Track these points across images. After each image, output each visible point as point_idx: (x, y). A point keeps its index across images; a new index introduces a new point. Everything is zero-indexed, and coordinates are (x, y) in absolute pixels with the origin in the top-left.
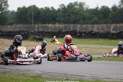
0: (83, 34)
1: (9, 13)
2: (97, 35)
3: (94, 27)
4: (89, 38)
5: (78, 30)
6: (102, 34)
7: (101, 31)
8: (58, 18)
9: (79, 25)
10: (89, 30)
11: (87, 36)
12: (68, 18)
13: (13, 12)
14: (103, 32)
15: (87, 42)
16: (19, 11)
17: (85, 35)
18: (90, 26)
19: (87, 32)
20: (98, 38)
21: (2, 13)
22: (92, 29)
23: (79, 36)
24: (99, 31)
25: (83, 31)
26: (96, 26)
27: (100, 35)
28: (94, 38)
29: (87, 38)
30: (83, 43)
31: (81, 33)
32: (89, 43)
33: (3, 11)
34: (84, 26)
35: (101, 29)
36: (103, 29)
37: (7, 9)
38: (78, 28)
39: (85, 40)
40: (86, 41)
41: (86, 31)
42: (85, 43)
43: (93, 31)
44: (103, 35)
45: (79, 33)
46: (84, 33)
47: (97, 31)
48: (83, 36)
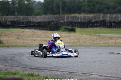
0: (113, 24)
1: (36, 3)
4: (119, 27)
5: (108, 19)
8: (83, 8)
9: (108, 15)
10: (119, 19)
11: (117, 25)
12: (92, 7)
13: (39, 3)
15: (118, 32)
16: (46, 1)
17: (115, 25)
18: (120, 15)
19: (117, 22)
21: (29, 3)
23: (109, 25)
25: (113, 21)
29: (117, 28)
30: (113, 32)
31: (111, 23)
32: (119, 33)
33: (30, 2)
34: (114, 16)
38: (108, 17)
39: (115, 29)
40: (116, 31)
41: (115, 21)
42: (116, 33)
45: (109, 22)
48: (112, 26)
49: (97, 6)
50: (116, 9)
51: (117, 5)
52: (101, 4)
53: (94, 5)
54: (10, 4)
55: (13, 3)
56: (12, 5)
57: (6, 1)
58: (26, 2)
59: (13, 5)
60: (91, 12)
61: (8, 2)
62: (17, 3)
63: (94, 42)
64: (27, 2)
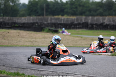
1: (21, 5)
2: (108, 27)
3: (105, 19)
4: (101, 29)
5: (90, 21)
6: (113, 25)
7: (112, 23)
8: (66, 10)
9: (90, 17)
10: (100, 21)
11: (98, 27)
12: (75, 10)
13: (24, 5)
14: (114, 24)
16: (30, 3)
17: (96, 26)
18: (101, 18)
20: (109, 30)
21: (14, 5)
22: (103, 21)
23: (91, 27)
24: (110, 23)
25: (94, 23)
26: (107, 18)
27: (111, 27)
28: (105, 30)
29: (98, 30)
30: (95, 34)
34: (96, 18)
35: (112, 21)
36: (114, 21)
37: (18, 2)
38: (90, 19)
39: (96, 31)
40: (98, 32)
41: (97, 23)
43: (105, 23)
44: (114, 27)
45: (91, 24)
46: (95, 25)
47: (108, 23)
48: (94, 28)
49: (80, 9)
50: (98, 12)
51: (98, 8)
52: (83, 6)
53: (76, 8)
58: (11, 4)
60: (74, 14)
63: (77, 43)
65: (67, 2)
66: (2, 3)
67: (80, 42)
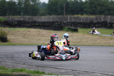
0: (113, 25)
1: (41, 4)
5: (109, 20)
8: (85, 9)
9: (109, 16)
12: (94, 9)
13: (44, 4)
16: (50, 3)
21: (34, 4)
25: (113, 22)
31: (111, 24)
33: (36, 3)
37: (39, 1)
49: (99, 8)
52: (102, 5)
53: (96, 7)
54: (16, 5)
55: (20, 3)
56: (18, 6)
57: (13, 2)
58: (31, 3)
59: (20, 6)
60: (93, 13)
61: (14, 3)
62: (23, 4)
63: (96, 42)
64: (33, 2)
65: (86, 1)
66: (23, 2)
67: (99, 41)
